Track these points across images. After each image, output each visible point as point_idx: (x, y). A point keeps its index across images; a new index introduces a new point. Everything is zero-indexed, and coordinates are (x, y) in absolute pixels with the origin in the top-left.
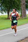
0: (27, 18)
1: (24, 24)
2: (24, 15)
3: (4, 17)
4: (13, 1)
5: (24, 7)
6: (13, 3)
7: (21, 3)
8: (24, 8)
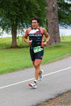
0: (61, 44)
1: (53, 62)
2: (55, 38)
3: (4, 42)
4: (25, 2)
5: (54, 19)
6: (25, 7)
7: (46, 8)
8: (54, 21)
